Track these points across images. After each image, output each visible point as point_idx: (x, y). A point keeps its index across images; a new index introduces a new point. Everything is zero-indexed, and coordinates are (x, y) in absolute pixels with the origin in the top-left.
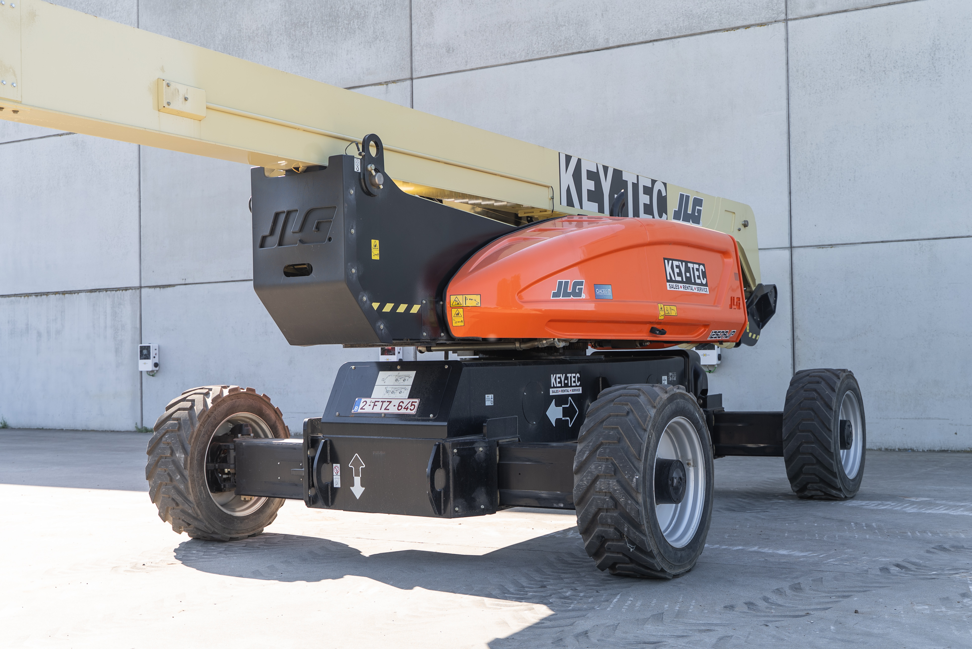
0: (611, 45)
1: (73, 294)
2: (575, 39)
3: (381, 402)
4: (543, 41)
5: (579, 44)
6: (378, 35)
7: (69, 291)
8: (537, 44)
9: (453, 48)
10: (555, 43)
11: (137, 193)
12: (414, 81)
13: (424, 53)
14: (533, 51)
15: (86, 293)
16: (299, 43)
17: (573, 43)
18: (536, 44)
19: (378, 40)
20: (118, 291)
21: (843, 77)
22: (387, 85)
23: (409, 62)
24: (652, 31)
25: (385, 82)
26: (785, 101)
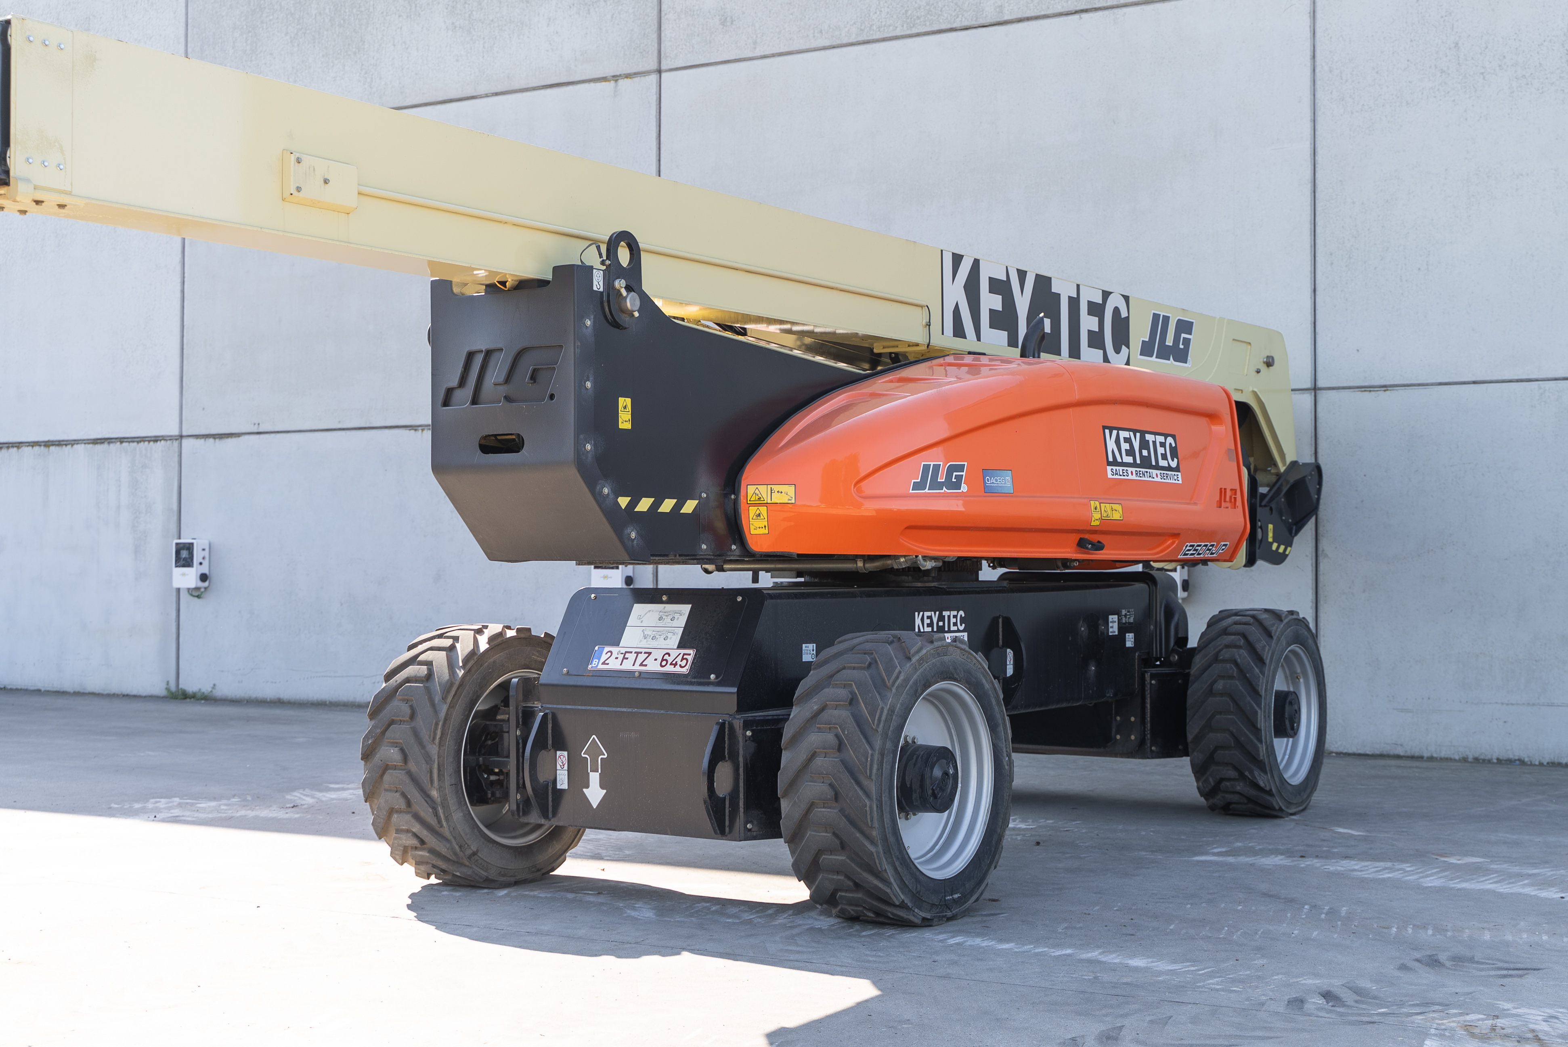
0: (1006, 18)
1: (64, 446)
2: (944, 6)
3: (635, 653)
4: (888, 7)
5: (951, 16)
7: (56, 441)
8: (878, 13)
9: (732, 17)
10: (910, 12)
11: (179, 268)
12: (664, 75)
13: (681, 26)
14: (871, 25)
15: (87, 445)
16: (465, 3)
17: (940, 13)
18: (876, 13)
20: (142, 443)
21: (1410, 82)
22: (616, 81)
23: (656, 40)
25: (613, 76)
26: (1309, 125)
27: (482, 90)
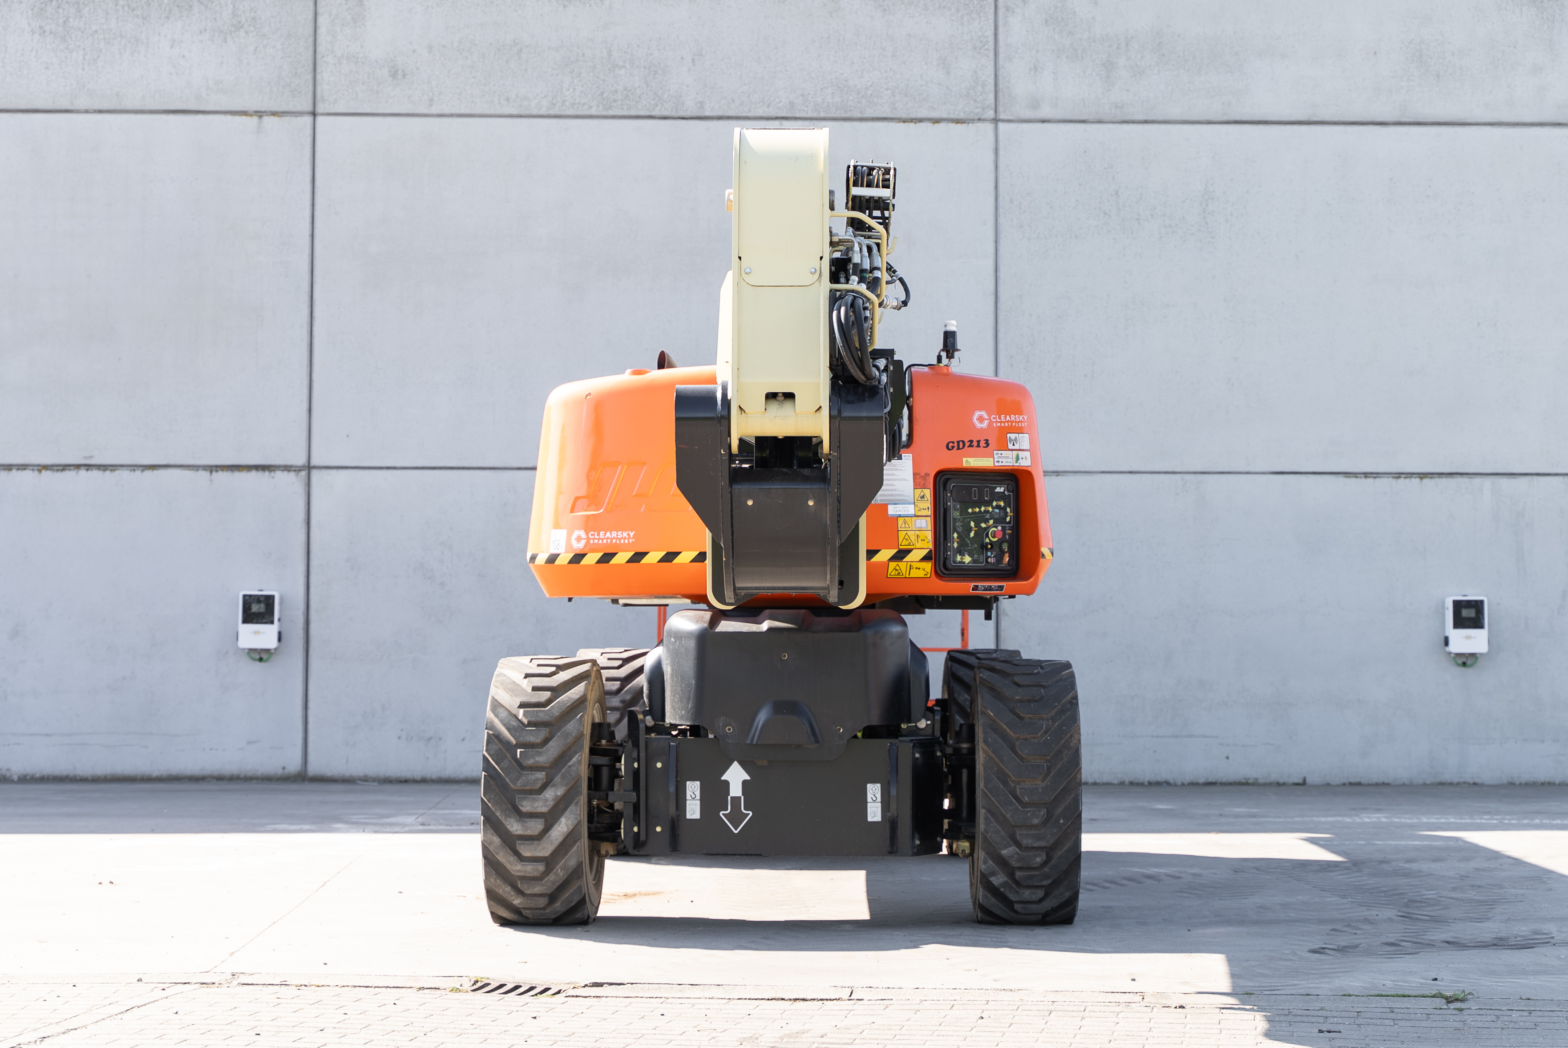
0: (707, 114)
2: (643, 93)
4: (582, 86)
5: (650, 103)
6: (243, 21)
8: (571, 90)
9: (403, 71)
10: (606, 94)
12: (320, 120)
13: (342, 71)
14: (564, 101)
17: (638, 99)
19: (242, 30)
21: (1078, 219)
22: (260, 117)
23: (311, 82)
24: (780, 102)
25: (256, 112)
26: (992, 245)
27: (81, 104)
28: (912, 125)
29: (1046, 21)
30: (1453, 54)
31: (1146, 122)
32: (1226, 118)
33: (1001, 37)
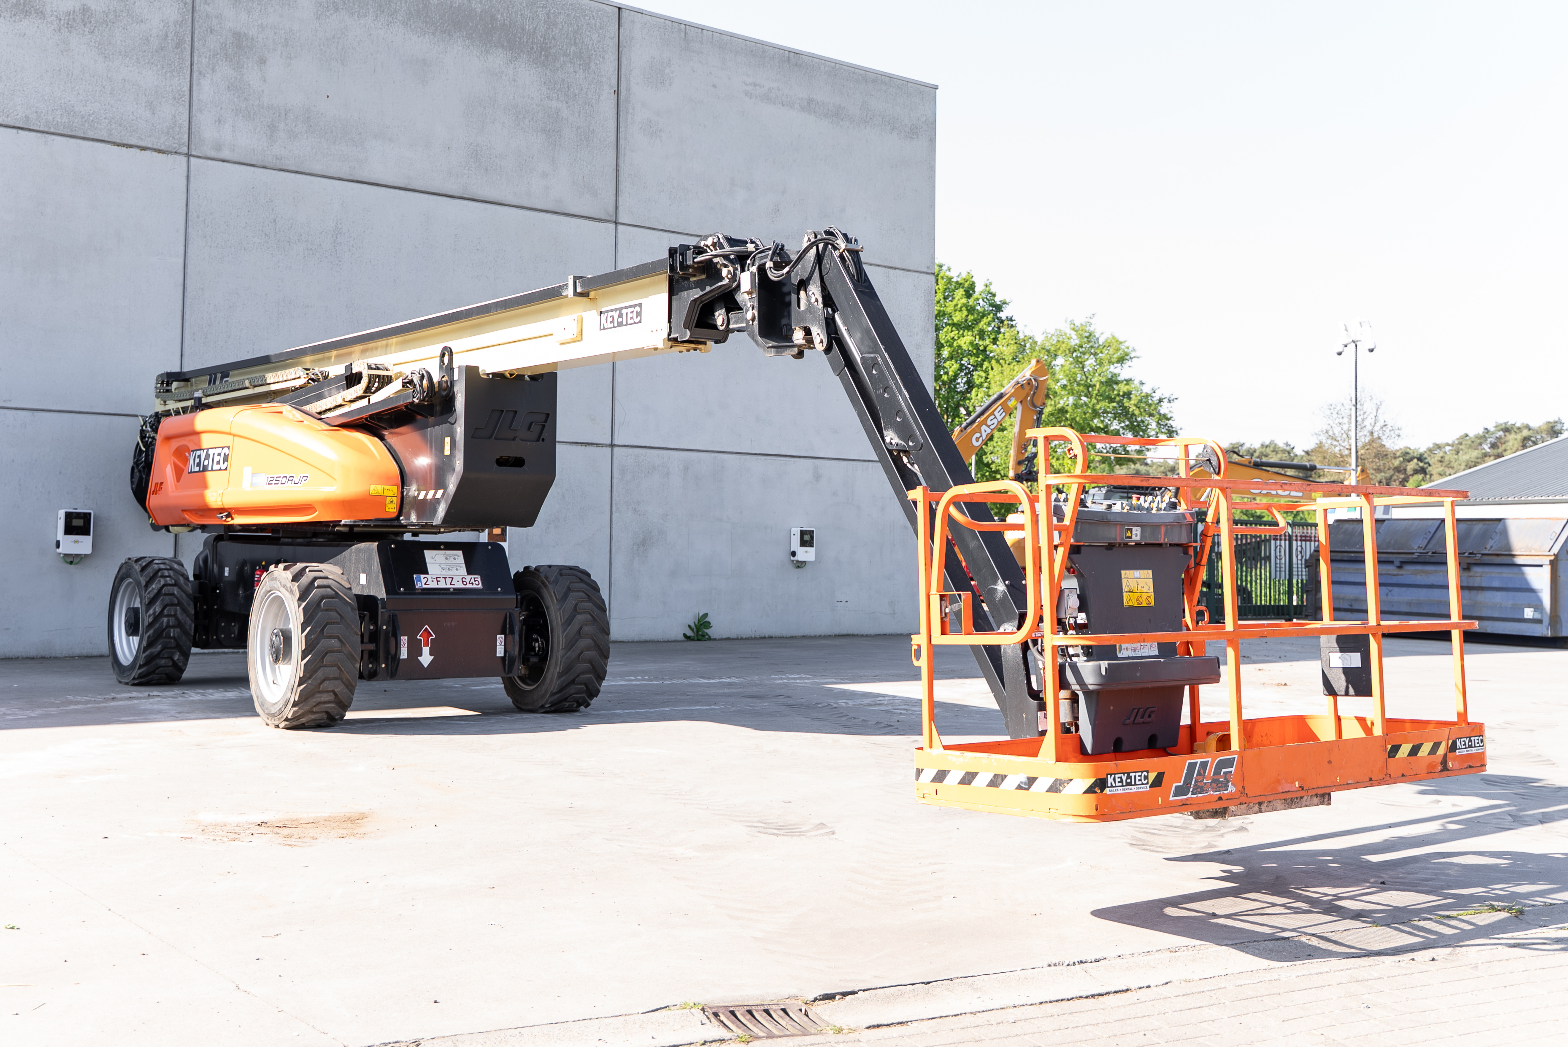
24: (17, 114)
26: (183, 248)
28: (124, 149)
29: (229, 87)
30: (496, 157)
31: (297, 172)
32: (351, 178)
33: (195, 94)
